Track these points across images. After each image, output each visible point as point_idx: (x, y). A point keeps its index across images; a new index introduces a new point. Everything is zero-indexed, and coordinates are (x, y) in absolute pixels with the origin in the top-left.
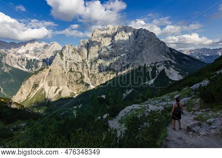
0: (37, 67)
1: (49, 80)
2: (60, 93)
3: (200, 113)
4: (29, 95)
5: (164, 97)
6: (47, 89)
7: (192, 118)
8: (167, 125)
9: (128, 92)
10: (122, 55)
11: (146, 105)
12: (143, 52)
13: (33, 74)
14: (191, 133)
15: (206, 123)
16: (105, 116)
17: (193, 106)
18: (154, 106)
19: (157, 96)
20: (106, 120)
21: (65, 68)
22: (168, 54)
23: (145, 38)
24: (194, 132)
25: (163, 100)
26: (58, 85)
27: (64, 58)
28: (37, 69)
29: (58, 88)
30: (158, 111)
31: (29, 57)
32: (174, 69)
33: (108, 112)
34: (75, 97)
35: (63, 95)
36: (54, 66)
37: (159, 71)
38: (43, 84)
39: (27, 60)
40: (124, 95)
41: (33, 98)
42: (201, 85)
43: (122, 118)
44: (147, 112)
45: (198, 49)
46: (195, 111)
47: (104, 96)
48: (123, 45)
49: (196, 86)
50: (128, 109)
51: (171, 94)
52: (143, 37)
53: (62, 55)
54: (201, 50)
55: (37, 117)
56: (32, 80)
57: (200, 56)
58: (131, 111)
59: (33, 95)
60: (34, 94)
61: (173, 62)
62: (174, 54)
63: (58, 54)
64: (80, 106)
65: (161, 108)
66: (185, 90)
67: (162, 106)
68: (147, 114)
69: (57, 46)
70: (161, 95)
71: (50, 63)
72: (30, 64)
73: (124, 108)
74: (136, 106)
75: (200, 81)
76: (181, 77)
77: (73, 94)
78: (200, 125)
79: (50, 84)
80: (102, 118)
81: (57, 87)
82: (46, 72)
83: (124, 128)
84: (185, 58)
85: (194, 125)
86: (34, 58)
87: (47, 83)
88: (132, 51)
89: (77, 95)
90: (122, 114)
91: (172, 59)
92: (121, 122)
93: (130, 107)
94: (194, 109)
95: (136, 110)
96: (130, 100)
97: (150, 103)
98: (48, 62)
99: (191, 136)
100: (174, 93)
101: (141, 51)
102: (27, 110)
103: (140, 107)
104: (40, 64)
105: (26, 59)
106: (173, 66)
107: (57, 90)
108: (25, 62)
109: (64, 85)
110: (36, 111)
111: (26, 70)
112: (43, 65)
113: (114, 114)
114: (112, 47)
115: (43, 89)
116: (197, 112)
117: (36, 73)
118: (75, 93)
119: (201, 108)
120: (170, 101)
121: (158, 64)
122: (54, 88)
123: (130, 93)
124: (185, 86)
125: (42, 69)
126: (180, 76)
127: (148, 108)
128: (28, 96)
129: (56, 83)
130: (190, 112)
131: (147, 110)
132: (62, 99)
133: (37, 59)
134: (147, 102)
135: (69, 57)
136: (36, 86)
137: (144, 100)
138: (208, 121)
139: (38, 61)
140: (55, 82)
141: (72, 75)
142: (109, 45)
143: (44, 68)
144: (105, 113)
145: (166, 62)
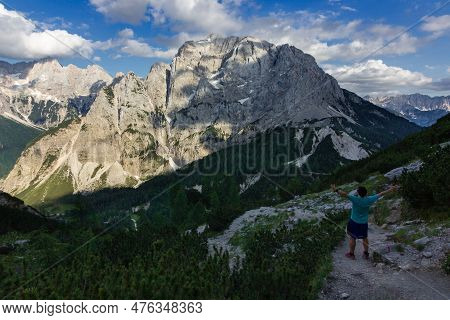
0: (54, 118)
1: (79, 148)
2: (104, 176)
3: (402, 227)
4: (36, 179)
5: (328, 193)
6: (75, 167)
7: (384, 237)
8: (332, 249)
9: (252, 180)
10: (242, 101)
11: (289, 209)
12: (288, 97)
13: (47, 133)
14: (381, 265)
15: (414, 246)
16: (201, 229)
17: (387, 212)
18: (304, 211)
19: (312, 192)
20: (205, 236)
21: (116, 122)
22: (341, 103)
23: (292, 66)
24: (387, 263)
25: (326, 200)
26: (100, 160)
27: (115, 101)
28: (56, 124)
29: (100, 167)
30: (313, 222)
31: (38, 95)
32: (351, 135)
33: (208, 221)
34: (135, 187)
35: (111, 182)
36: (95, 118)
37: (320, 139)
38: (68, 157)
39: (33, 102)
40: (242, 186)
41: (44, 186)
42: (406, 170)
43: (237, 233)
44: (291, 222)
45: (404, 96)
46: (391, 223)
47: (199, 188)
48: (245, 78)
49: (397, 172)
50: (250, 215)
51: (343, 187)
52: (288, 63)
53: (110, 93)
54: (409, 97)
55: (52, 225)
56: (43, 146)
57: (407, 111)
58: (256, 220)
59: (44, 179)
60: (47, 176)
61: (350, 119)
62: (352, 104)
63: (102, 92)
64: (146, 208)
65: (320, 215)
66: (373, 180)
67: (323, 211)
68: (290, 227)
69: (97, 74)
70: (321, 189)
71: (85, 111)
72: (41, 111)
73: (242, 213)
74: (269, 211)
75: (405, 162)
76: (365, 154)
77: (131, 180)
78: (400, 249)
79: (83, 157)
80: (194, 231)
81: (97, 165)
82: (74, 133)
83: (240, 253)
84: (378, 113)
85: (388, 250)
86: (49, 98)
87: (75, 154)
88: (264, 92)
89: (140, 182)
90: (236, 225)
91: (349, 114)
92: (234, 242)
93: (256, 212)
94: (388, 219)
95: (268, 218)
96: (255, 198)
97: (296, 205)
98: (80, 107)
99: (381, 271)
100: (350, 185)
101: (282, 94)
102: (29, 210)
103: (276, 211)
104: (63, 113)
105: (30, 100)
106: (349, 129)
107: (97, 169)
108: (30, 107)
109: (113, 160)
110: (51, 214)
111: (29, 123)
112: (68, 115)
113: (219, 225)
114: (221, 83)
115: (66, 167)
116: (394, 226)
117: (53, 131)
118: (137, 177)
119: (404, 217)
120: (339, 202)
121: (317, 124)
122: (91, 166)
123: (256, 183)
124: (372, 171)
125: (65, 124)
126: (363, 151)
127: (293, 214)
128: (33, 181)
129: (95, 156)
130: (380, 225)
131: (291, 218)
132: (107, 190)
133: (56, 100)
134: (290, 202)
135: (126, 100)
136: (51, 159)
137: (286, 197)
138: (416, 241)
139: (57, 105)
140: (93, 153)
141: (131, 137)
142: (215, 79)
143: (69, 122)
144: (201, 224)
145: (334, 120)
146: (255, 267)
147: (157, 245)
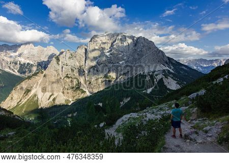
0: (30, 71)
1: (42, 86)
2: (54, 100)
3: (197, 122)
4: (20, 101)
5: (160, 106)
6: (40, 95)
7: (189, 126)
8: (165, 133)
9: (126, 100)
10: (121, 63)
11: (144, 114)
12: (142, 60)
13: (26, 79)
14: (188, 141)
15: (203, 131)
16: (102, 125)
17: (190, 115)
18: (151, 115)
19: (155, 105)
20: (103, 128)
21: (61, 73)
22: (167, 63)
23: (144, 46)
24: (191, 140)
25: (161, 109)
26: (52, 91)
27: (60, 63)
28: (31, 74)
29: (52, 95)
30: (156, 120)
31: (23, 60)
32: (172, 78)
33: (105, 121)
34: (70, 104)
35: (57, 102)
36: (51, 71)
37: (158, 80)
38: (36, 90)
39: (20, 64)
40: (122, 103)
41: (24, 105)
42: (198, 94)
43: (119, 126)
44: (145, 120)
45: (196, 60)
46: (192, 120)
47: (101, 104)
48: (122, 52)
49: (194, 95)
50: (125, 117)
51: (169, 103)
52: (142, 45)
53: (58, 59)
54: (198, 60)
55: (28, 125)
56: (24, 85)
57: (197, 67)
58: (128, 120)
59: (24, 101)
60: (26, 100)
61: (171, 71)
62: (172, 63)
63: (54, 58)
64: (75, 114)
65: (159, 117)
66: (183, 99)
67: (161, 115)
68: (145, 123)
69: (52, 50)
70: (159, 104)
71: (45, 68)
72: (24, 68)
74: (134, 115)
75: (197, 90)
76: (179, 87)
77: (67, 101)
78: (197, 133)
79: (44, 90)
80: (98, 126)
81: (51, 94)
82: (40, 79)
83: (121, 136)
84: (184, 68)
85: (192, 133)
86: (28, 61)
87: (40, 89)
88: (131, 58)
89: (72, 102)
90: (119, 122)
91: (170, 68)
92: (118, 131)
93: (128, 116)
94: (191, 118)
95: (134, 119)
96: (128, 109)
97: (148, 112)
98: (43, 66)
99: (188, 144)
100: (172, 102)
101: (139, 59)
102: (16, 117)
103: (138, 115)
104: (34, 69)
105: (18, 62)
106: (171, 75)
107: (51, 96)
108: (18, 66)
109: (59, 91)
110: (27, 118)
111: (18, 74)
112: (37, 70)
113: (111, 123)
114: (111, 54)
115: (35, 95)
116: (194, 121)
117: (29, 78)
118: (71, 100)
119: (198, 117)
120: (167, 110)
121: (156, 73)
122: (48, 94)
123: (128, 102)
124: (182, 95)
125: (36, 74)
126: (178, 85)
127: (146, 116)
128: (18, 103)
129: (50, 89)
130: (187, 121)
131: (145, 118)
132: (56, 106)
133: (31, 63)
134: (145, 110)
135: (66, 62)
136: (28, 91)
137: (143, 108)
138: (204, 129)
139: (32, 65)
140: (49, 88)
141: (68, 80)
142: (108, 52)
143: (38, 73)
144: (102, 122)
145: (164, 71)
146: (128, 144)
147: (79, 134)
